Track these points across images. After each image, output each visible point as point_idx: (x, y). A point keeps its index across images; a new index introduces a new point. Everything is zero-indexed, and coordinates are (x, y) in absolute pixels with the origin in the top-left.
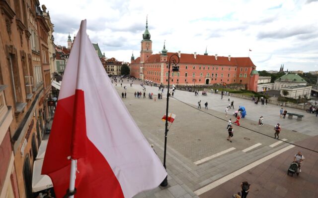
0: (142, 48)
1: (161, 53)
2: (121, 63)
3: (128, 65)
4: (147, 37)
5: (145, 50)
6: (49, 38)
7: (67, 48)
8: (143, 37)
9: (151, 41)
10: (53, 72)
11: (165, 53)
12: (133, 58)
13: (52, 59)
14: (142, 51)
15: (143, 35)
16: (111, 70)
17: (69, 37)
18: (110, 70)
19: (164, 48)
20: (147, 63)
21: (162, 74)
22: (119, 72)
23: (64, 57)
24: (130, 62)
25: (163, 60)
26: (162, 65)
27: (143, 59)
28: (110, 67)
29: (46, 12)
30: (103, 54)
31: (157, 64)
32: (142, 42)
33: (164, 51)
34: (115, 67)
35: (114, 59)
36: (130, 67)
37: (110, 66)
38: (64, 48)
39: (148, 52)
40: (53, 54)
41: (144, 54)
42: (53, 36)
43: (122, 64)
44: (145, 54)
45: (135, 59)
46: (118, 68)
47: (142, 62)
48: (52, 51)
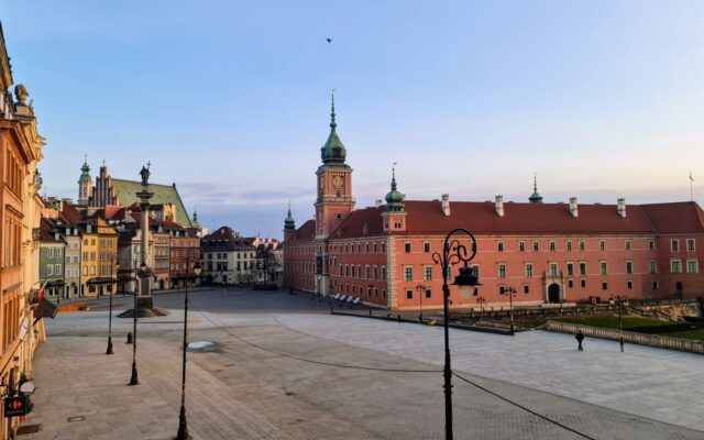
0: (320, 192)
1: (385, 203)
2: (248, 242)
3: (275, 245)
4: (334, 156)
5: (329, 195)
6: (27, 180)
7: (75, 202)
8: (323, 157)
9: (346, 166)
11: (394, 202)
12: (289, 225)
13: (30, 247)
14: (320, 200)
15: (323, 150)
16: (219, 268)
17: (86, 169)
18: (215, 267)
19: (394, 186)
20: (336, 237)
21: (391, 274)
22: (243, 272)
23: (64, 232)
24: (281, 238)
25: (392, 227)
26: (390, 242)
27: (325, 228)
28: (215, 259)
30: (191, 218)
31: (374, 240)
32: (320, 173)
33: (393, 195)
34: (231, 259)
35: (227, 231)
37: (215, 255)
38: (68, 206)
39: (340, 204)
40: (34, 230)
41: (325, 208)
42: (37, 173)
43: (256, 243)
44: (330, 210)
45: (298, 226)
46: (242, 259)
47: (319, 237)
48: (31, 219)
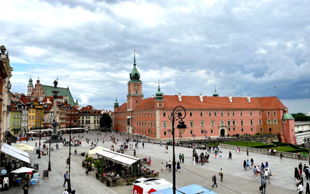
0: (129, 91)
1: (155, 96)
2: (99, 112)
3: (110, 114)
4: (135, 77)
5: (133, 93)
6: (5, 86)
7: (26, 95)
8: (131, 77)
9: (140, 81)
10: (5, 131)
11: (160, 96)
12: (116, 106)
13: (6, 114)
14: (129, 95)
15: (130, 74)
16: (87, 123)
17: (31, 81)
18: (85, 122)
19: (159, 90)
20: (136, 110)
21: (158, 125)
22: (96, 124)
23: (21, 107)
24: (113, 110)
25: (158, 106)
26: (158, 112)
27: (131, 106)
28: (85, 119)
29: (4, 54)
30: (75, 102)
31: (151, 111)
32: (129, 84)
33: (159, 93)
34: (92, 119)
35: (90, 107)
36: (113, 117)
37: (85, 117)
38: (23, 96)
39: (137, 96)
40: (8, 106)
41: (131, 98)
42: (9, 82)
43: (102, 113)
44: (133, 99)
45: (120, 105)
46: (96, 119)
47: (129, 110)
48: (6, 102)
